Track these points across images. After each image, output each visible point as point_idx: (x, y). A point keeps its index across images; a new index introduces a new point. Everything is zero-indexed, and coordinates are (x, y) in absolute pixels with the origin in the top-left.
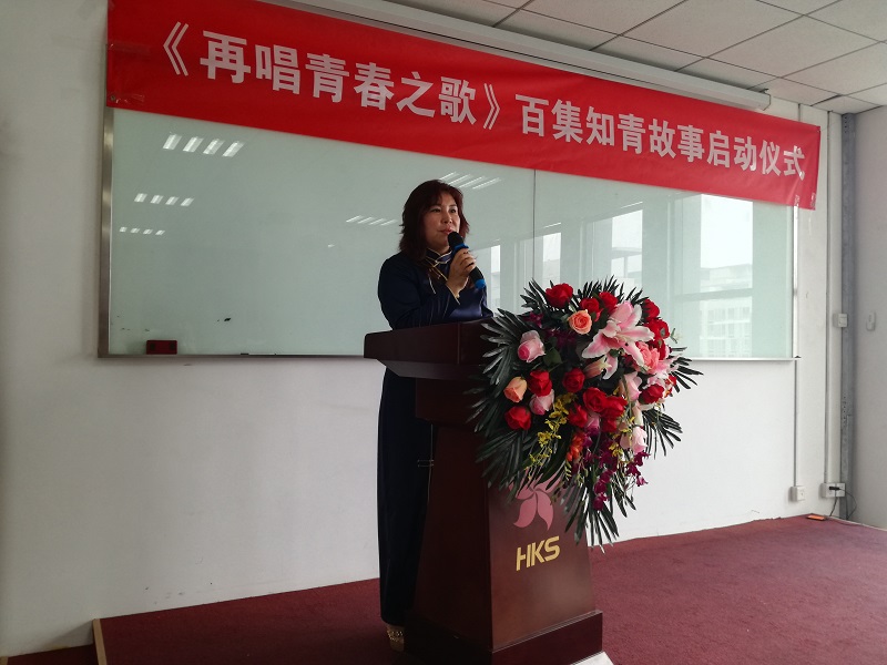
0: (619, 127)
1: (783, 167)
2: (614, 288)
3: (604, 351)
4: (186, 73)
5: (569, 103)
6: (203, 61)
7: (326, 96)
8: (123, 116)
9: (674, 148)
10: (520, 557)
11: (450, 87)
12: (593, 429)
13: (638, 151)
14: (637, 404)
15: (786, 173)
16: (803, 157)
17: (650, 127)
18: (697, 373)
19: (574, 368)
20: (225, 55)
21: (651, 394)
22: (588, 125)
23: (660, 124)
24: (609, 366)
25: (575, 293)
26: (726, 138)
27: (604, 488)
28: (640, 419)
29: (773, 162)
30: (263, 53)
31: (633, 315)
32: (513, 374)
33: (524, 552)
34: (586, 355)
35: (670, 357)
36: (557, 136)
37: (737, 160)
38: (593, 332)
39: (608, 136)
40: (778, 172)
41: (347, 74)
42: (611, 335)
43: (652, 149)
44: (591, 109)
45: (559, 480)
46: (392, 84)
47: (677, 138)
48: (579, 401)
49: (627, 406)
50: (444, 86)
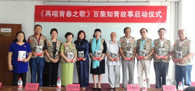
0: (114, 13)
4: (43, 17)
5: (103, 11)
9: (126, 15)
13: (118, 17)
15: (156, 17)
16: (161, 13)
20: (48, 13)
22: (107, 14)
23: (123, 12)
26: (139, 12)
29: (152, 15)
30: (53, 12)
37: (142, 16)
39: (111, 15)
43: (121, 16)
44: (108, 11)
50: (80, 12)
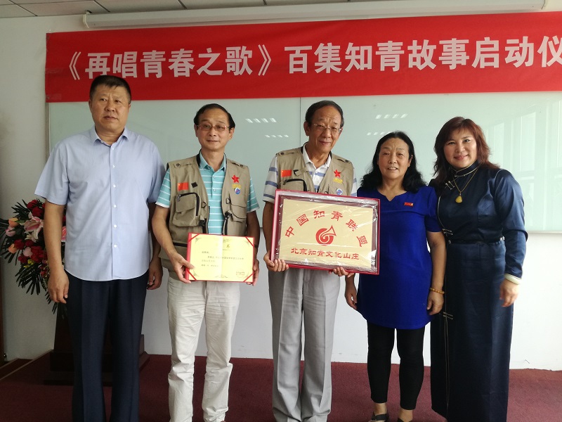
0: (377, 53)
4: (79, 78)
5: (330, 44)
6: (87, 70)
7: (153, 75)
8: (51, 106)
9: (435, 60)
11: (233, 53)
13: (396, 69)
17: (409, 48)
20: (98, 64)
22: (347, 57)
23: (420, 43)
26: (496, 43)
30: (118, 58)
36: (318, 71)
37: (508, 60)
39: (366, 62)
43: (411, 64)
44: (350, 44)
46: (192, 60)
50: (228, 53)
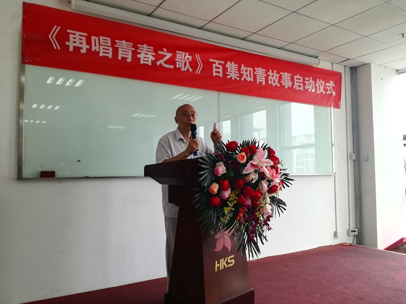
0: (255, 73)
1: (326, 90)
2: (255, 143)
3: (252, 170)
4: (59, 49)
5: (233, 63)
6: (67, 43)
7: (124, 59)
8: (29, 68)
9: (279, 82)
10: (217, 265)
11: (180, 55)
12: (248, 205)
13: (264, 84)
14: (267, 194)
15: (328, 93)
16: (334, 86)
17: (269, 73)
18: (292, 180)
19: (239, 178)
20: (77, 40)
21: (273, 189)
22: (242, 72)
23: (273, 72)
24: (254, 177)
25: (239, 145)
26: (301, 78)
27: (254, 232)
28: (268, 200)
29: (322, 88)
30: (95, 40)
31: (264, 154)
32: (212, 182)
33: (219, 263)
34: (244, 172)
35: (280, 173)
36: (228, 77)
37: (306, 88)
38: (247, 162)
39: (250, 77)
40: (324, 93)
41: (134, 49)
42: (255, 163)
43: (270, 83)
44: (243, 65)
45: (233, 229)
46: (154, 54)
47: (280, 78)
48: (242, 193)
49: (263, 195)
50: (177, 55)
